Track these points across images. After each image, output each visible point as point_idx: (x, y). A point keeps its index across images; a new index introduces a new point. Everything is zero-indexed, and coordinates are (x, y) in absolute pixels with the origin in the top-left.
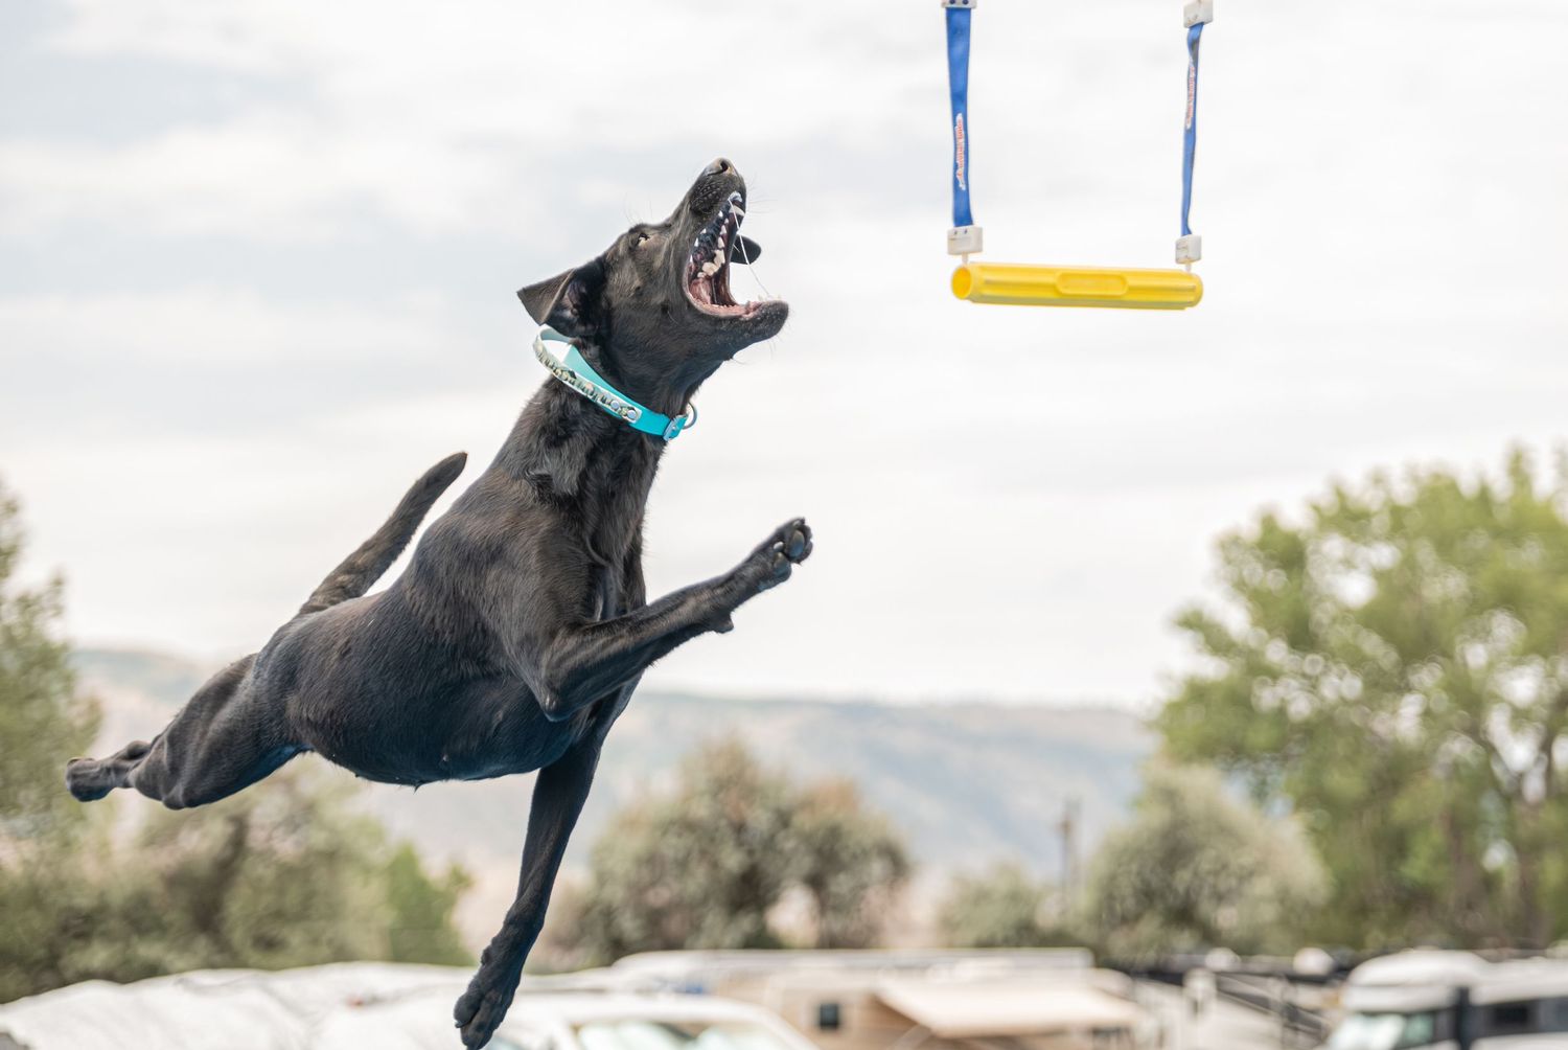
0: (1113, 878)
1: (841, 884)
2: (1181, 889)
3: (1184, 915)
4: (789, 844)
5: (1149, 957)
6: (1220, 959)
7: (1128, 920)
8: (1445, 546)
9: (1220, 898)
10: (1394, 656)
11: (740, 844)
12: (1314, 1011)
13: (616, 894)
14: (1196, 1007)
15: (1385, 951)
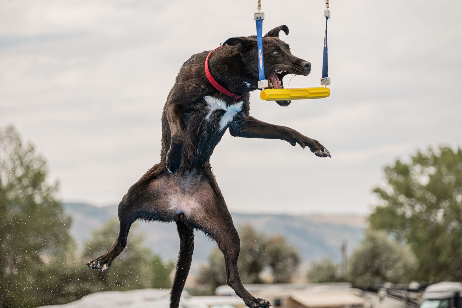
0: (357, 263)
1: (280, 266)
2: (376, 266)
3: (377, 273)
4: (265, 255)
5: (368, 285)
6: (388, 285)
7: (362, 274)
8: (450, 167)
9: (388, 268)
10: (435, 198)
11: (251, 254)
12: (415, 299)
13: (217, 269)
14: (381, 299)
15: (435, 282)
